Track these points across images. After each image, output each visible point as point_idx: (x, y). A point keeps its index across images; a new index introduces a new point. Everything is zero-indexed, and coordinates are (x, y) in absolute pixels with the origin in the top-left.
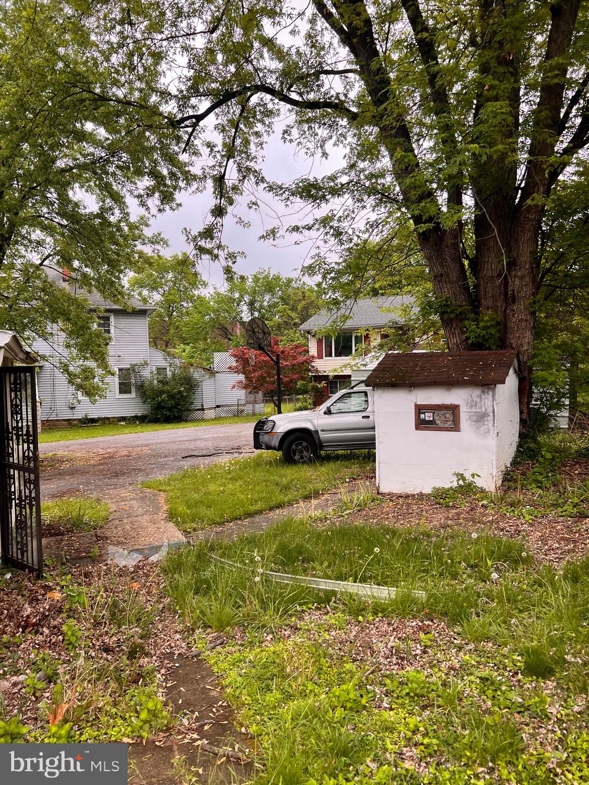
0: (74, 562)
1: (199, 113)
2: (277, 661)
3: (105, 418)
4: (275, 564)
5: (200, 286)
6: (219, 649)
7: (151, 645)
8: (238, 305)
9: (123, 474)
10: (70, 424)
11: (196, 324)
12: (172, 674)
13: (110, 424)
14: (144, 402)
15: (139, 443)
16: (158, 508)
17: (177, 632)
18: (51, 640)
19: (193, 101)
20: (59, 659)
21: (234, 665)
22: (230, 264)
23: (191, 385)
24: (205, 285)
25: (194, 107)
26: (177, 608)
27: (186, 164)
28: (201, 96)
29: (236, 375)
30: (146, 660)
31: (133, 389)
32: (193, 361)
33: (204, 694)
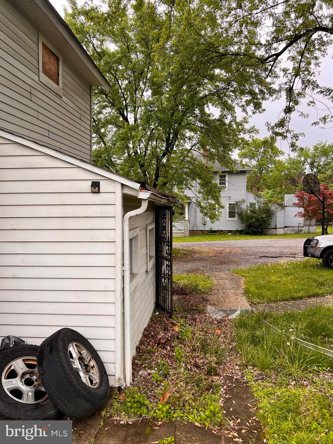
0: (190, 311)
1: (279, 52)
2: (295, 401)
3: (221, 230)
4: (305, 335)
5: (279, 155)
6: (260, 382)
7: (221, 369)
8: (303, 165)
9: (225, 263)
10: (203, 233)
11: (276, 177)
12: (229, 390)
13: (223, 234)
14: (242, 223)
15: (237, 246)
16: (239, 286)
17: (237, 365)
18: (170, 354)
19: (275, 45)
20: (171, 366)
21: (267, 395)
22: (294, 141)
23: (269, 214)
24: (283, 153)
25: (275, 49)
26: (239, 350)
27: (270, 84)
28: (280, 41)
29: (298, 208)
30: (217, 378)
31: (236, 215)
32: (272, 199)
33: (246, 408)
